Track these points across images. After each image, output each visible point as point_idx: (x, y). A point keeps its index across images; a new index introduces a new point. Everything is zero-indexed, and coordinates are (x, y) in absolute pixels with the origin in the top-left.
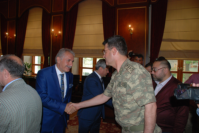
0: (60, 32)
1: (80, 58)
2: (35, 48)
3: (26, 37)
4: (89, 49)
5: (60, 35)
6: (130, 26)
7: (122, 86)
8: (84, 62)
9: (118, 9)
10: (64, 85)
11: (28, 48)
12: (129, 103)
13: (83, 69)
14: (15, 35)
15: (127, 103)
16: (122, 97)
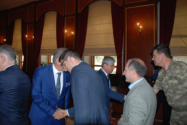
0: (72, 33)
1: (91, 57)
2: (51, 48)
3: (42, 38)
4: (100, 48)
5: (72, 36)
6: (138, 24)
7: (173, 79)
8: (99, 60)
9: (126, 8)
10: (60, 83)
11: (44, 48)
12: (180, 90)
13: (95, 67)
14: (33, 37)
15: (178, 90)
16: (175, 87)
